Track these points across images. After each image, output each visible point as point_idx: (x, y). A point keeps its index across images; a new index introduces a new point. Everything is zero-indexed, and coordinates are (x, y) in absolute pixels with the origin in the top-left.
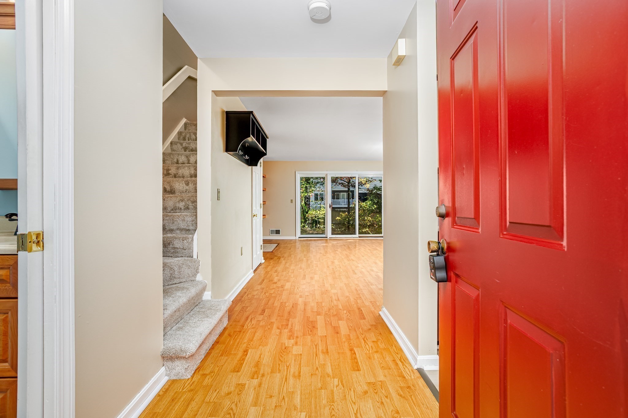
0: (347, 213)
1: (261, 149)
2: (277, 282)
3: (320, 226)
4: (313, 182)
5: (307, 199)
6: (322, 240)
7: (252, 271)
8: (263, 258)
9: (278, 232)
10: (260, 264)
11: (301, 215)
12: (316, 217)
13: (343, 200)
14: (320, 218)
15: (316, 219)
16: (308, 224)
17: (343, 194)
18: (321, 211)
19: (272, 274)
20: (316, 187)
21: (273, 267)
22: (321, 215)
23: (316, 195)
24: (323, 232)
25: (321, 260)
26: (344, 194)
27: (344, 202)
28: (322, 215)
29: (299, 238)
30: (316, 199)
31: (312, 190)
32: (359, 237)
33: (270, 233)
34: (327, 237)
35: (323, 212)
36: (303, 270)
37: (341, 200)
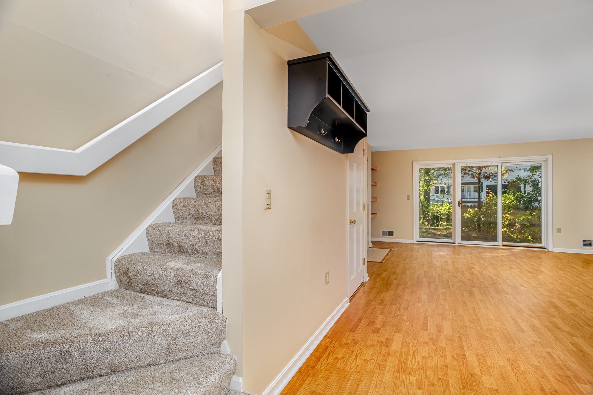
0: (476, 209)
1: (360, 129)
2: (380, 329)
3: (443, 223)
4: (434, 174)
5: (427, 193)
6: (448, 246)
7: (347, 299)
8: (367, 274)
9: (391, 233)
10: (363, 284)
11: (420, 210)
12: (437, 213)
13: (469, 193)
14: (442, 214)
15: (437, 215)
16: (428, 221)
17: (468, 187)
18: (443, 206)
19: (375, 308)
20: (437, 180)
21: (378, 293)
22: (443, 211)
23: (437, 188)
24: (449, 236)
25: (451, 286)
26: (470, 187)
27: (470, 196)
28: (445, 210)
29: (417, 241)
30: (437, 192)
31: (434, 183)
32: (503, 246)
33: (382, 234)
34: (455, 243)
35: (446, 207)
36: (424, 306)
37: (466, 193)
